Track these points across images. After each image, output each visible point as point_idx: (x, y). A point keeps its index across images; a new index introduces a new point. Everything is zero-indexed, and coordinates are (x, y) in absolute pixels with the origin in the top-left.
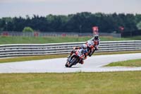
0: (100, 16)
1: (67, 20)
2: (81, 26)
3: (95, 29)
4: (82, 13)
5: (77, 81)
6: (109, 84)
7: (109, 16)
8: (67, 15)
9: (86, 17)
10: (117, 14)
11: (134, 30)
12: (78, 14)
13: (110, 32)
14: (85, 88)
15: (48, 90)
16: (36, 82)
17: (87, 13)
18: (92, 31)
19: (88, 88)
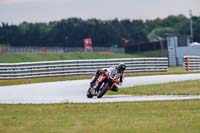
0: (94, 23)
1: (48, 30)
2: (67, 38)
3: (87, 41)
4: (70, 19)
5: (63, 115)
6: (108, 120)
7: (107, 23)
8: (47, 22)
9: (75, 25)
10: (120, 20)
11: (143, 42)
12: (63, 21)
13: (109, 46)
14: (73, 125)
15: (22, 128)
16: (6, 117)
17: (75, 20)
18: (82, 45)
19: (79, 125)
